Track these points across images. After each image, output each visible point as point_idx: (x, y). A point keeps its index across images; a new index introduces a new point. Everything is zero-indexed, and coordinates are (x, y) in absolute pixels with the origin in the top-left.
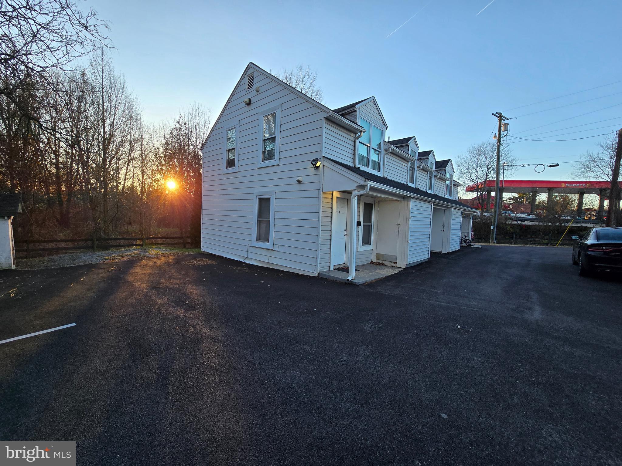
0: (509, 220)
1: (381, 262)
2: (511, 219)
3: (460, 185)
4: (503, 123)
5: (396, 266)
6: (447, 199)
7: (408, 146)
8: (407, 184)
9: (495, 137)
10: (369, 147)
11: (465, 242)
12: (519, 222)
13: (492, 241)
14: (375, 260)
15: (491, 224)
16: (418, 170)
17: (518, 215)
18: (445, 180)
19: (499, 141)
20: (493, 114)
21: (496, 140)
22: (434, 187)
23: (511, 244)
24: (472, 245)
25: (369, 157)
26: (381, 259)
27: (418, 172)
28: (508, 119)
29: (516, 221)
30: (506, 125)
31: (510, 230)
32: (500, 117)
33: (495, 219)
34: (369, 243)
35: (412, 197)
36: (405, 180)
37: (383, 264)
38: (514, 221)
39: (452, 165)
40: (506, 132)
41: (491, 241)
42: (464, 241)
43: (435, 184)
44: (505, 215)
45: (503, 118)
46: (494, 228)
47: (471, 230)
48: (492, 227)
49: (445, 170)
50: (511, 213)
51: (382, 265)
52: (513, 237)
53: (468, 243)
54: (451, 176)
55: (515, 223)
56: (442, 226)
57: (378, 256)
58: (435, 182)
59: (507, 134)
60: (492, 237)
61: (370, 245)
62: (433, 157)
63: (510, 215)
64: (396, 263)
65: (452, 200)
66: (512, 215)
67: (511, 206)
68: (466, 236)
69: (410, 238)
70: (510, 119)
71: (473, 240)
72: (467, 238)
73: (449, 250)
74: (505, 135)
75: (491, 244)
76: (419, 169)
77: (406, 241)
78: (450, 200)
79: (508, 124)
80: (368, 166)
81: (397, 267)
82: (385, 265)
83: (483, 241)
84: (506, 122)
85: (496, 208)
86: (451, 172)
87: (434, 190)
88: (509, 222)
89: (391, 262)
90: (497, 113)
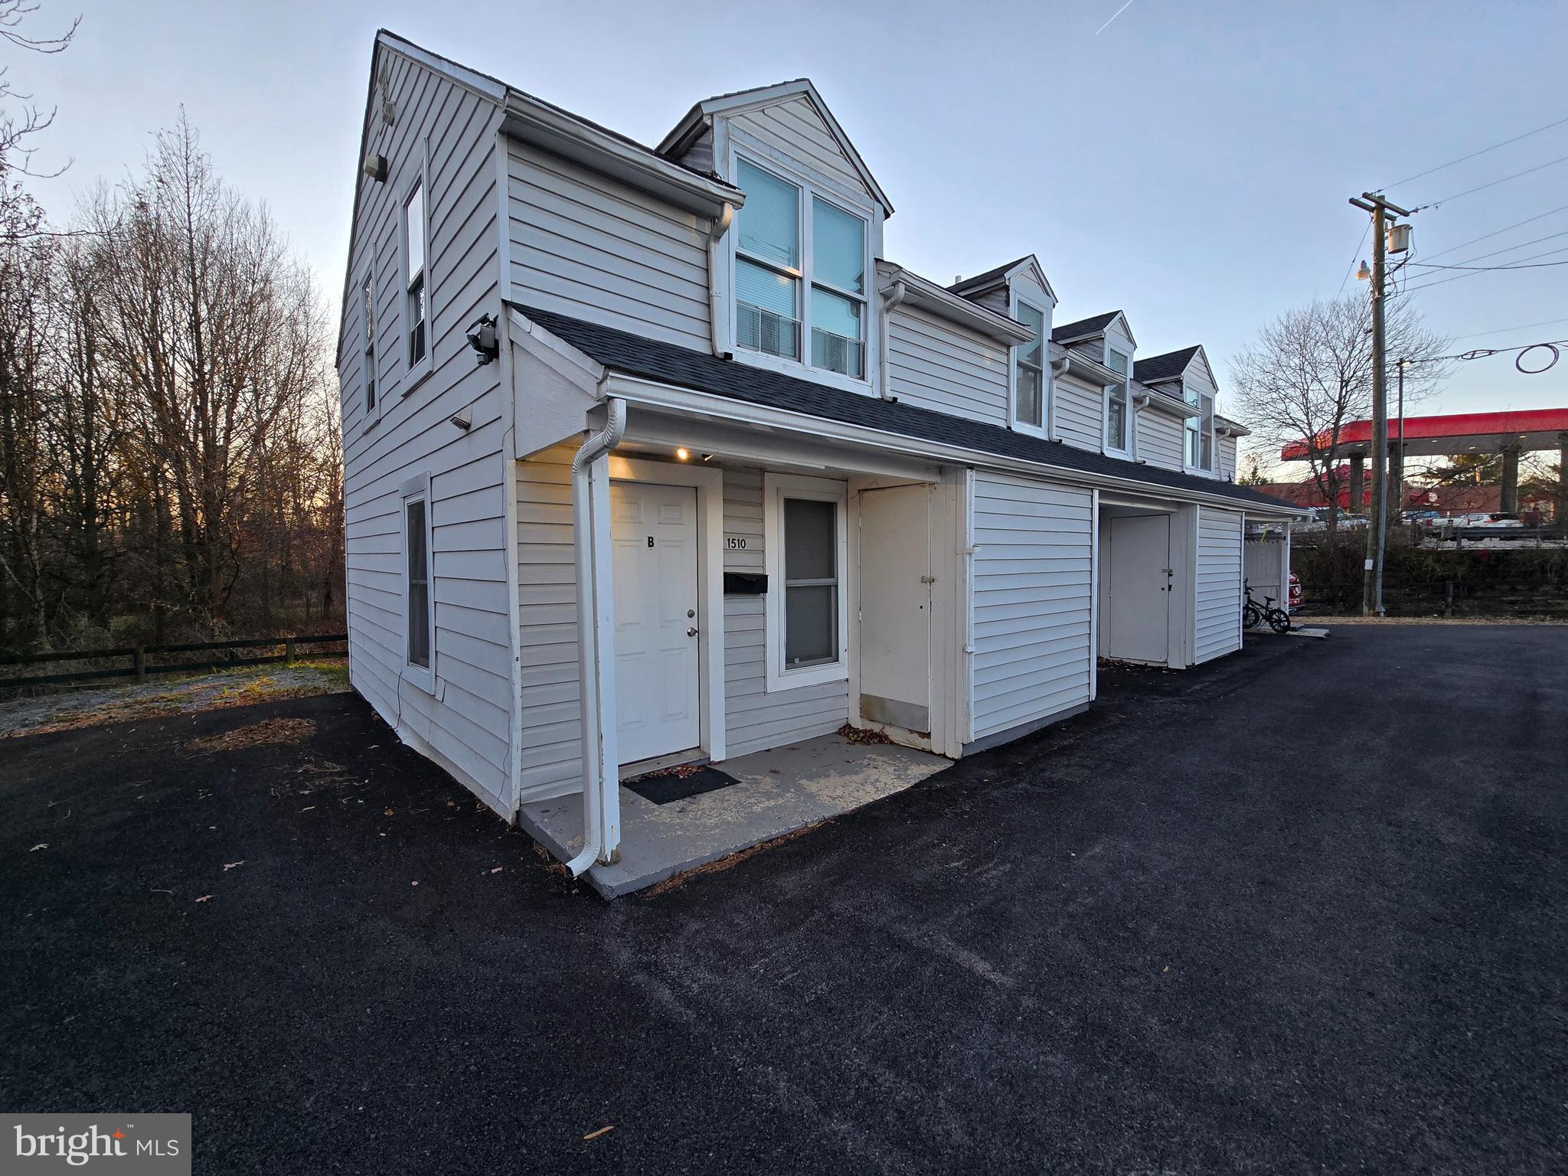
0: (1426, 539)
1: (876, 728)
2: (1437, 535)
3: (1243, 432)
4: (1390, 227)
5: (927, 748)
6: (1192, 477)
7: (1007, 288)
8: (1009, 428)
9: (1363, 271)
10: (801, 279)
11: (1268, 618)
12: (1465, 543)
13: (1372, 606)
14: (858, 723)
15: (1365, 554)
16: (1056, 378)
17: (1460, 522)
18: (1180, 416)
19: (1379, 284)
20: (1352, 201)
21: (1366, 285)
22: (1133, 438)
23: (1442, 614)
24: (1294, 629)
25: (802, 318)
26: (878, 716)
27: (1055, 383)
28: (1406, 214)
29: (1453, 539)
30: (1402, 231)
31: (1433, 570)
32: (1380, 208)
33: (1376, 538)
34: (830, 655)
35: (971, 467)
36: (1002, 414)
37: (881, 739)
38: (1446, 540)
39: (1207, 366)
40: (1401, 256)
41: (1365, 609)
42: (1264, 617)
43: (1138, 428)
44: (1414, 521)
45: (1387, 211)
46: (1375, 565)
47: (1289, 577)
48: (1369, 564)
49: (1179, 382)
50: (1436, 517)
51: (881, 741)
52: (1444, 593)
53: (1279, 621)
54: (1208, 401)
55: (1450, 545)
56: (1164, 571)
57: (869, 705)
58: (1137, 420)
59: (1406, 260)
60: (1370, 595)
61: (835, 664)
62: (1123, 332)
63: (1429, 523)
64: (928, 735)
65: (1210, 481)
66: (1438, 521)
67: (1433, 497)
68: (1269, 600)
69: (972, 633)
70: (1416, 211)
71: (1297, 611)
72: (1273, 606)
73: (1193, 657)
74: (1400, 265)
75: (1368, 620)
76: (1057, 373)
77: (959, 648)
78: (1206, 480)
79: (1408, 227)
80: (797, 355)
81: (931, 752)
82: (892, 743)
83: (1340, 606)
84: (1401, 220)
85: (1378, 503)
86: (1207, 391)
87: (1133, 447)
88: (1429, 543)
89: (911, 731)
90: (1365, 196)
